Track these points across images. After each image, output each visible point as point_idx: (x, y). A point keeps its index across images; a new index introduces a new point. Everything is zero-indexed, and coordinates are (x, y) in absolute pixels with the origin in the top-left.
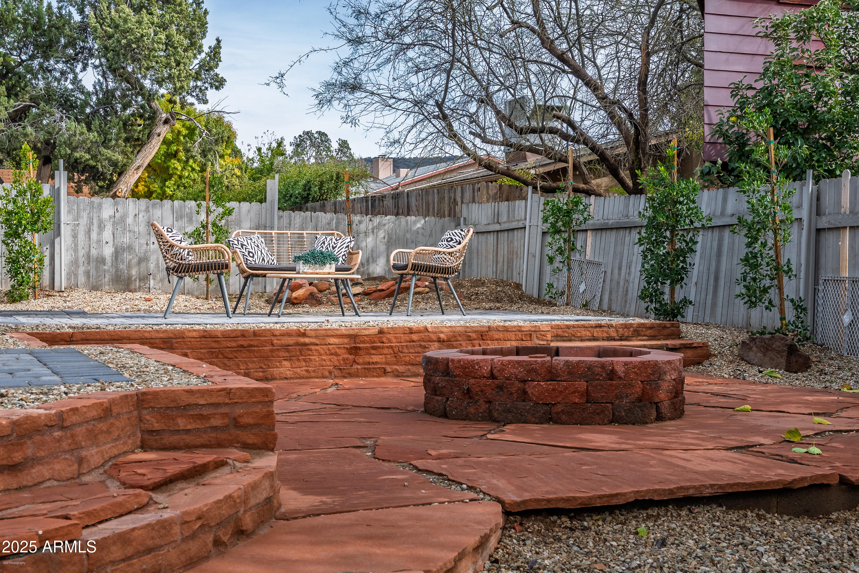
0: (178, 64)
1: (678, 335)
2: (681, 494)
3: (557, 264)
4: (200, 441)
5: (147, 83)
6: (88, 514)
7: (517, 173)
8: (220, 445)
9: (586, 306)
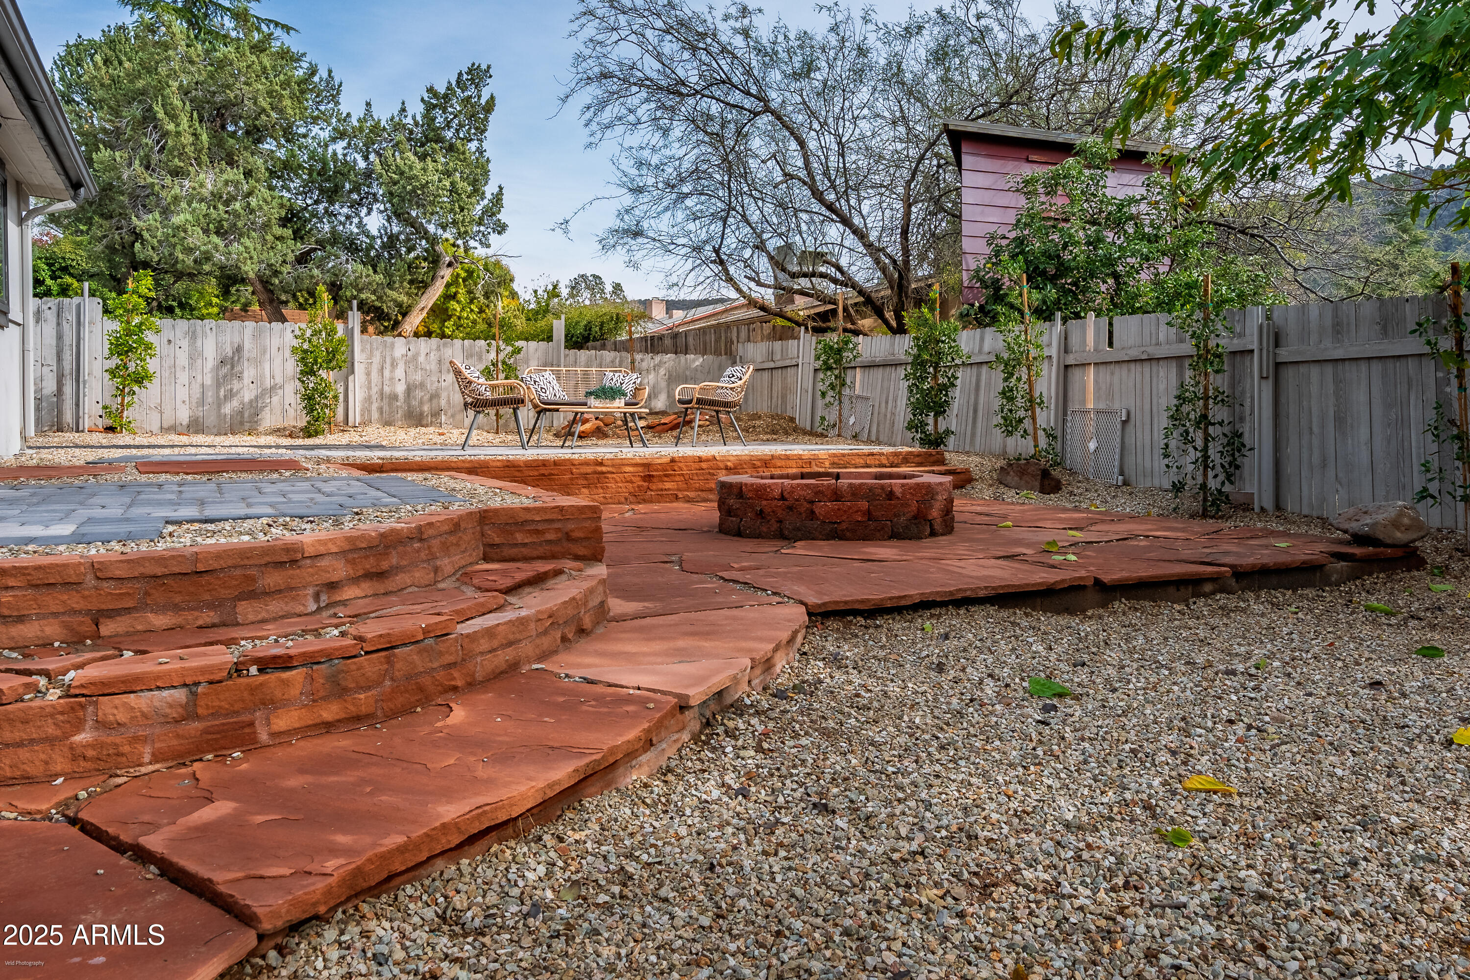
0: (462, 210)
1: (942, 462)
2: (959, 596)
3: (828, 399)
4: (535, 553)
5: (431, 228)
6: (457, 612)
7: (789, 314)
8: (553, 557)
9: (855, 437)
